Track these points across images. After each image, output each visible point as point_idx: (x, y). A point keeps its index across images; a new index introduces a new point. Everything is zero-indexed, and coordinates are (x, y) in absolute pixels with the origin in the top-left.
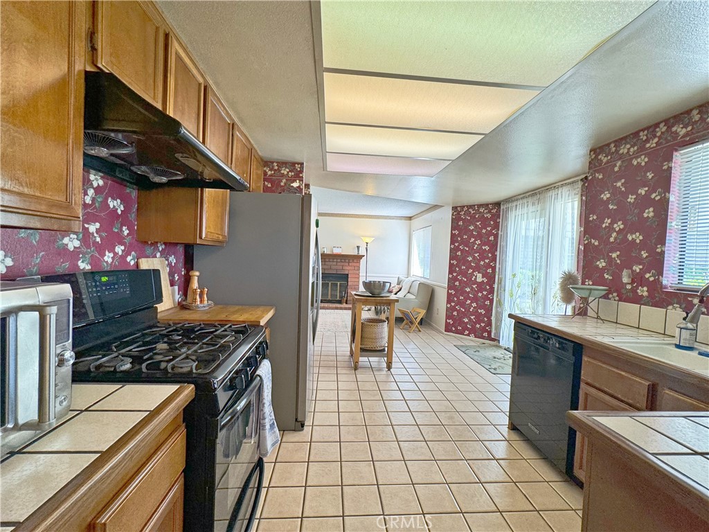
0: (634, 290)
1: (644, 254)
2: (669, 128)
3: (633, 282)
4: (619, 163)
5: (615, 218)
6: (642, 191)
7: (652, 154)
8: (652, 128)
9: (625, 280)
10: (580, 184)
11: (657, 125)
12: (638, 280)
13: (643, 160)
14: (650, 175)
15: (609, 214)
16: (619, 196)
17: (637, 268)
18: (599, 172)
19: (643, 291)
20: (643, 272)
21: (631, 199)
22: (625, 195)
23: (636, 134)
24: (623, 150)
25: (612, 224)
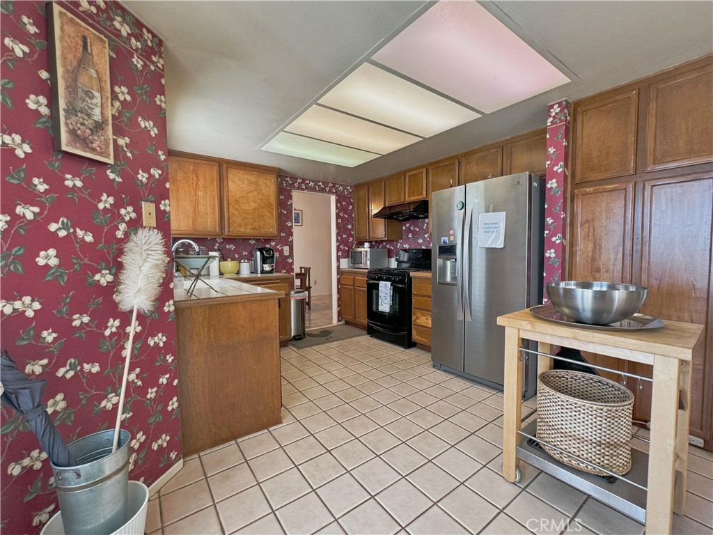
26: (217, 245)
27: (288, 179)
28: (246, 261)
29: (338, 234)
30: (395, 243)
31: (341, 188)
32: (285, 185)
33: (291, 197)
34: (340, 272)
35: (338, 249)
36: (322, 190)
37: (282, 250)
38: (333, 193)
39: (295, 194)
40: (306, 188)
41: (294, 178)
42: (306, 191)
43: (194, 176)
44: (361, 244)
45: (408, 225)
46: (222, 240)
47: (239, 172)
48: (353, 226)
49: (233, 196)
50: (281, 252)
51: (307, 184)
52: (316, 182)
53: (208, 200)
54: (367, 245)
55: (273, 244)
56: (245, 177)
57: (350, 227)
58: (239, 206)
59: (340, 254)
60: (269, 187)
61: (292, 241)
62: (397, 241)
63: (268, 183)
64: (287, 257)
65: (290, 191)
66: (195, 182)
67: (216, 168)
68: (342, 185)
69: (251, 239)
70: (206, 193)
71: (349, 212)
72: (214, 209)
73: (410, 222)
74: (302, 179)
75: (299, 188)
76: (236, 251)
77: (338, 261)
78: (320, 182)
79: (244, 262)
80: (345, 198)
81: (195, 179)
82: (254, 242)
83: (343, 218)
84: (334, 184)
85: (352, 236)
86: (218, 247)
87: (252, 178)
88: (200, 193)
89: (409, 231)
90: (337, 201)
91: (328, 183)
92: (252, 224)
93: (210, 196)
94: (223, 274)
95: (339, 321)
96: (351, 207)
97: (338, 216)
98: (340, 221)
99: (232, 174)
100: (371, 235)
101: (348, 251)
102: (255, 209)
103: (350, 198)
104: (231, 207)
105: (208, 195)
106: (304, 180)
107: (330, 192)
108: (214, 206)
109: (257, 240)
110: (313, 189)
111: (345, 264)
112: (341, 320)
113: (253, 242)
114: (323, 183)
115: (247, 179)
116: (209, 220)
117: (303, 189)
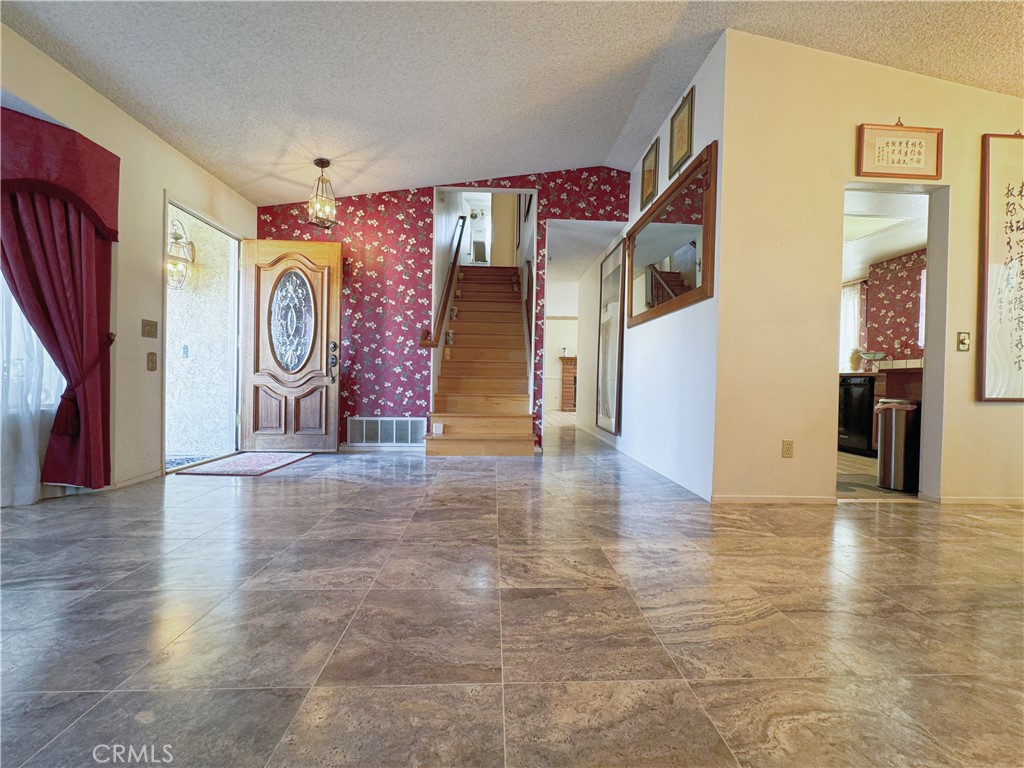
0: (902, 352)
1: (908, 330)
2: (919, 256)
3: (901, 346)
4: (890, 275)
5: (888, 308)
6: (905, 292)
7: (910, 271)
8: (909, 255)
9: (897, 346)
10: (859, 286)
11: (912, 254)
12: (905, 345)
13: (904, 274)
14: (909, 283)
15: (885, 307)
16: (890, 296)
17: (904, 339)
18: (876, 279)
19: (908, 351)
20: (907, 340)
21: (898, 297)
22: (894, 295)
23: (900, 258)
24: (892, 267)
25: (886, 313)
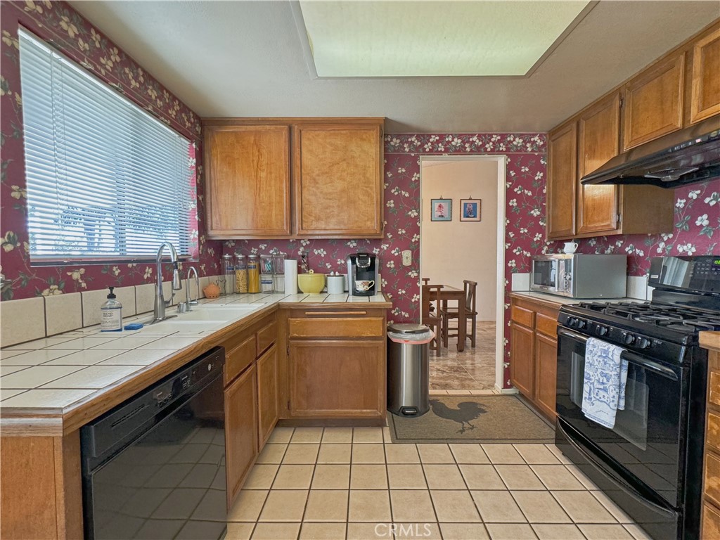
26: (302, 249)
27: (414, 139)
28: (337, 274)
29: (508, 228)
30: (648, 243)
31: (519, 141)
32: (407, 150)
33: (417, 169)
34: (509, 297)
35: (509, 255)
36: (479, 150)
37: (400, 257)
38: (501, 152)
39: (424, 162)
40: (446, 151)
41: (424, 136)
42: (446, 156)
43: (255, 150)
44: (558, 246)
45: (694, 195)
46: (308, 243)
47: (318, 135)
48: (543, 212)
49: (308, 174)
50: (398, 260)
51: (449, 142)
52: (465, 137)
53: (273, 182)
54: (570, 248)
55: (385, 247)
56: (328, 141)
57: (536, 213)
58: (318, 188)
59: (512, 263)
60: (368, 152)
61: (418, 242)
62: (657, 237)
63: (366, 146)
64: (408, 269)
65: (416, 158)
66: (256, 159)
67: (285, 133)
68: (521, 136)
69: (349, 240)
70: (271, 173)
71: (535, 185)
72: (281, 197)
73: (705, 184)
74: (438, 135)
75: (434, 152)
76: (327, 258)
77: (508, 275)
78: (473, 135)
79: (335, 275)
80: (527, 159)
81: (257, 154)
82: (355, 244)
83: (520, 198)
84: (503, 137)
85: (541, 230)
86: (303, 252)
87: (339, 142)
88: (263, 175)
89: (698, 208)
90: (509, 167)
91: (491, 136)
92: (338, 216)
93: (276, 177)
94: (302, 293)
95: (506, 386)
96: (539, 175)
97: (510, 194)
98: (513, 203)
99: (309, 139)
100: (581, 224)
101: (530, 259)
102: (343, 191)
103: (538, 158)
104: (305, 192)
105: (273, 175)
106: (442, 137)
107: (495, 151)
108: (281, 191)
109: (360, 241)
110: (460, 151)
111: (522, 283)
112: (510, 387)
113: (353, 245)
114: (479, 136)
115: (331, 145)
116: (274, 212)
117: (440, 153)
